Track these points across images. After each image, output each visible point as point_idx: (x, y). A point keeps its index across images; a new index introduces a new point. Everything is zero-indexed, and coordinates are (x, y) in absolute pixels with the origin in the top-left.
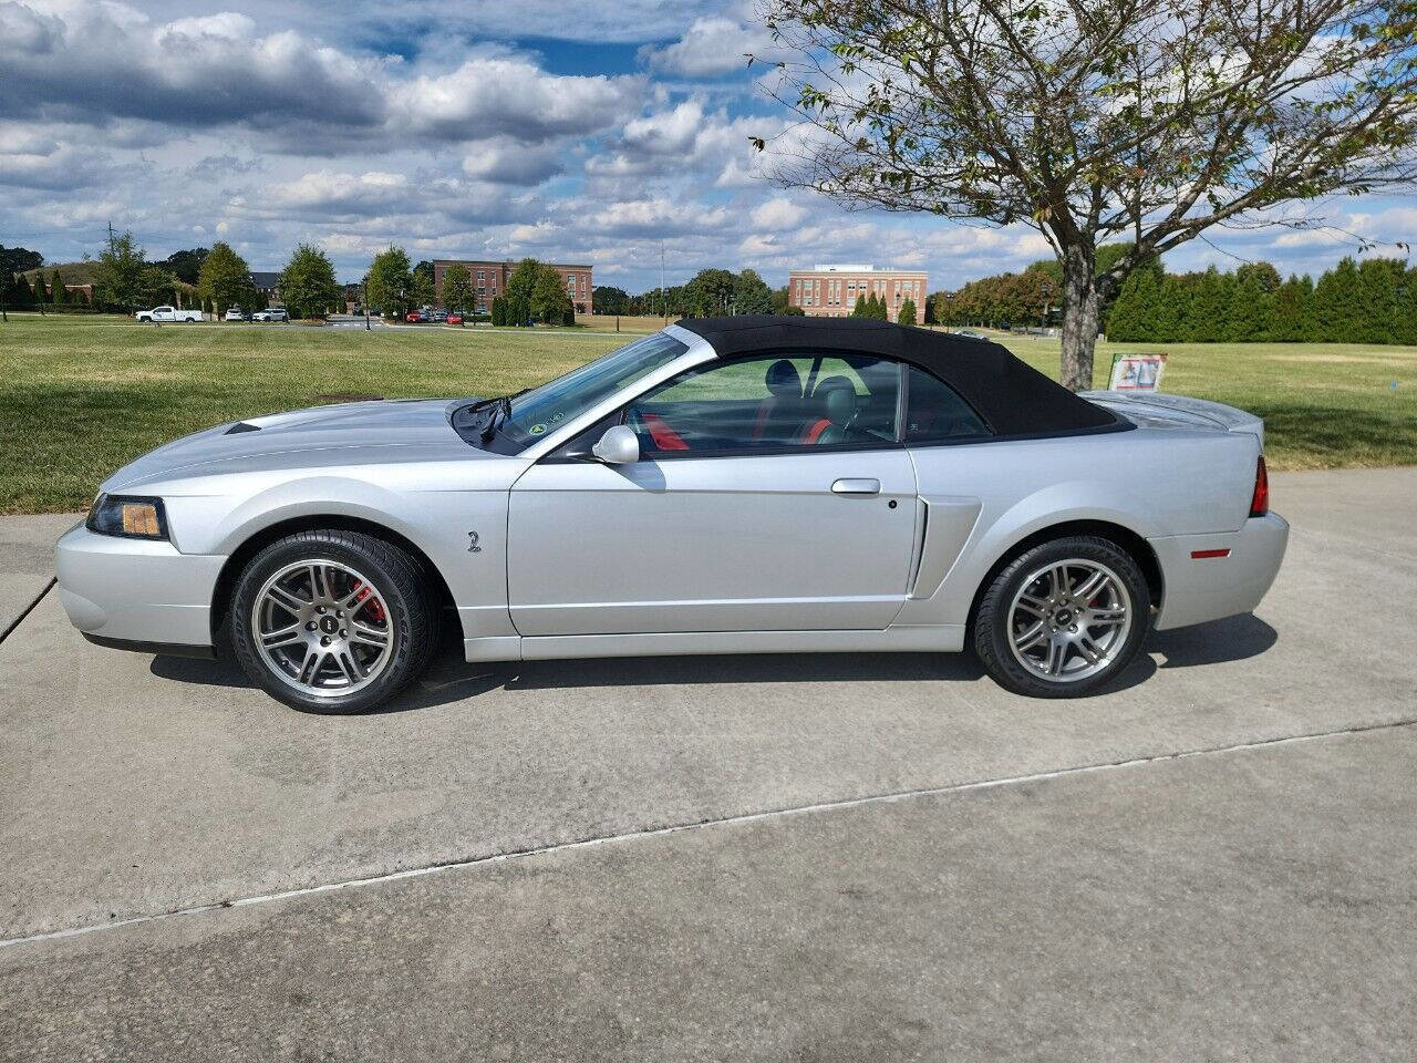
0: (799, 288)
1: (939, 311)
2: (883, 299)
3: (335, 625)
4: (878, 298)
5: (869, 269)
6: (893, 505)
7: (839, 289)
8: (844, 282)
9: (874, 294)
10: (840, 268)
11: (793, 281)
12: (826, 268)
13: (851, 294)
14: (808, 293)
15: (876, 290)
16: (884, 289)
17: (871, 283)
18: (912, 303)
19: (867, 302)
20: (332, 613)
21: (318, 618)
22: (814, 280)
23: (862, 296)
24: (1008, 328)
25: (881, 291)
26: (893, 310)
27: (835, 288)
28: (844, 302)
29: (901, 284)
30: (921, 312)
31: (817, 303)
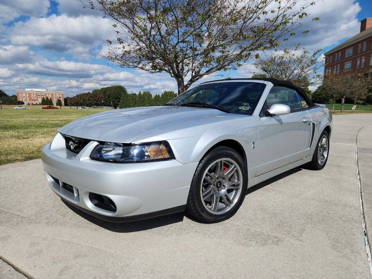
0: (20, 95)
1: (69, 102)
2: (51, 99)
4: (49, 99)
5: (44, 90)
6: (309, 124)
7: (35, 96)
8: (36, 94)
9: (47, 97)
10: (34, 90)
11: (16, 93)
12: (30, 90)
13: (39, 97)
14: (24, 97)
16: (50, 96)
17: (46, 94)
18: (60, 100)
20: (220, 179)
22: (26, 93)
23: (43, 98)
24: (90, 107)
25: (49, 97)
26: (55, 102)
27: (33, 96)
28: (37, 100)
29: (56, 95)
30: (63, 102)
31: (28, 99)
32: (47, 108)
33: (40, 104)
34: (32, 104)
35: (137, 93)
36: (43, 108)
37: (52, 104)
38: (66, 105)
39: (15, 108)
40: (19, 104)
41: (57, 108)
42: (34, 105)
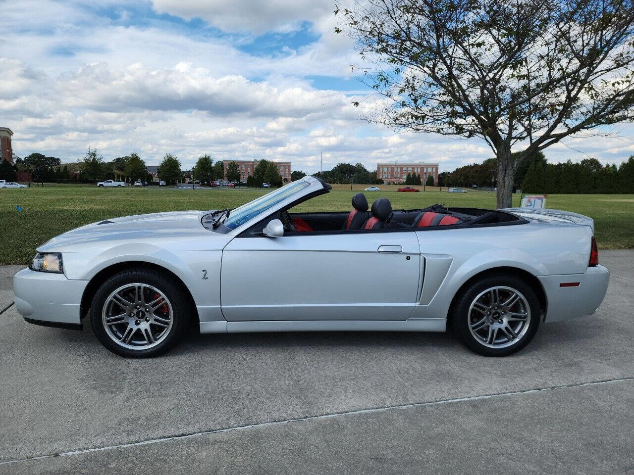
0: (381, 171)
1: (444, 181)
2: (419, 175)
3: (144, 315)
4: (417, 175)
6: (408, 258)
7: (399, 171)
8: (401, 169)
9: (414, 173)
11: (379, 168)
13: (404, 173)
14: (385, 173)
15: (415, 171)
17: (413, 169)
18: (432, 177)
19: (411, 176)
20: (143, 309)
21: (135, 311)
22: (388, 167)
23: (409, 174)
24: (476, 188)
25: (418, 172)
26: (423, 180)
27: (397, 171)
28: (401, 177)
29: (427, 169)
30: (436, 180)
31: (389, 177)
32: (404, 191)
33: (403, 184)
34: (394, 184)
36: (400, 190)
37: (418, 184)
38: (440, 184)
39: (366, 189)
40: (377, 183)
41: (417, 191)
42: (396, 184)
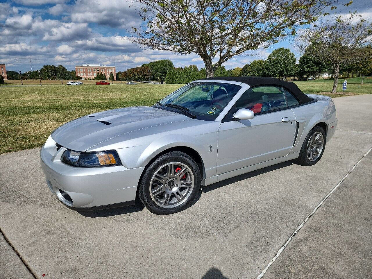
0: (78, 71)
1: (120, 77)
2: (104, 74)
3: (173, 183)
5: (99, 65)
6: (292, 123)
8: (92, 70)
9: (101, 72)
10: (90, 65)
11: (75, 69)
12: (86, 65)
13: (95, 72)
14: (82, 72)
15: (102, 71)
16: (104, 71)
17: (100, 70)
18: (113, 75)
19: (100, 75)
20: (172, 179)
22: (83, 69)
23: (98, 73)
24: (139, 81)
25: (103, 71)
26: (108, 77)
27: (90, 71)
28: (93, 75)
29: (109, 70)
30: (115, 77)
31: (85, 75)
32: (100, 84)
33: (95, 79)
34: (89, 79)
35: (183, 68)
36: (97, 84)
37: (105, 79)
38: (118, 79)
40: (77, 79)
41: (109, 84)
42: (91, 80)
